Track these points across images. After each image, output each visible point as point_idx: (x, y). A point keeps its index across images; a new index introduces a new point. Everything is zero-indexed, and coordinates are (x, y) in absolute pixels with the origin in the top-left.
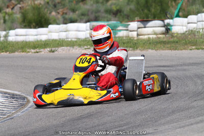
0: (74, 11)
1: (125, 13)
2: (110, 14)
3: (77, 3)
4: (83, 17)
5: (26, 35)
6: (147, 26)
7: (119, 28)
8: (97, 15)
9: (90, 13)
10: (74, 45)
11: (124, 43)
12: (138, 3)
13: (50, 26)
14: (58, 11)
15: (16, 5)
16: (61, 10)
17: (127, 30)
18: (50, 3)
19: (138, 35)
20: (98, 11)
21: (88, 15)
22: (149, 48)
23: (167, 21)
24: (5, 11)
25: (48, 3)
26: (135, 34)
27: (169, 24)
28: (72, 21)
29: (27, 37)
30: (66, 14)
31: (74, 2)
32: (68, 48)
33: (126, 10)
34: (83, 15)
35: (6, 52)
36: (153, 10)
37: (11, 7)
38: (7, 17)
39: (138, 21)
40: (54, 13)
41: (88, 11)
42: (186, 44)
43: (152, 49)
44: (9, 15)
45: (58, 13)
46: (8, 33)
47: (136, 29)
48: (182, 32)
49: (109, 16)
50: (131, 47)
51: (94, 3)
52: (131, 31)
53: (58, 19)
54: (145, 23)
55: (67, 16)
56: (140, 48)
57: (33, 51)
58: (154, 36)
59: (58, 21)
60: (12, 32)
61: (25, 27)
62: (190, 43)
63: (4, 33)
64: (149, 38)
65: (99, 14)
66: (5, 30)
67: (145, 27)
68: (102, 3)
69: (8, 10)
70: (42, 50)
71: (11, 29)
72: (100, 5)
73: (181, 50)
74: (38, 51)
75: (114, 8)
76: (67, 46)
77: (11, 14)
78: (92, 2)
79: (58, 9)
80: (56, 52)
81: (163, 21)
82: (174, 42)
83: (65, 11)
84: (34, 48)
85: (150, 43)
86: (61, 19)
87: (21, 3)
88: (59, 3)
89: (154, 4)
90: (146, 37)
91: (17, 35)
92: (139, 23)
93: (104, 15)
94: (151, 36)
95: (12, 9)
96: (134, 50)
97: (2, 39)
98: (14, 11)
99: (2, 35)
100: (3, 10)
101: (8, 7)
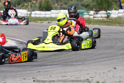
0: (66, 4)
2: (83, 7)
6: (99, 13)
7: (84, 14)
12: (97, 2)
13: (52, 11)
14: (58, 4)
16: (60, 3)
23: (108, 11)
26: (92, 17)
27: (109, 13)
28: (64, 9)
29: (40, 15)
30: (62, 5)
33: (92, 5)
36: (104, 6)
38: (33, 5)
39: (94, 11)
40: (56, 5)
42: (115, 23)
44: (34, 4)
46: (31, 13)
47: (93, 14)
48: (115, 17)
49: (83, 8)
50: (88, 23)
52: (90, 15)
53: (58, 7)
54: (97, 12)
55: (62, 6)
56: (92, 24)
57: (40, 22)
58: (101, 18)
59: (57, 8)
60: (33, 12)
61: (40, 10)
62: (117, 22)
63: (29, 13)
65: (78, 6)
66: (30, 11)
67: (97, 14)
69: (34, 2)
70: (44, 22)
71: (34, 10)
72: (79, 2)
73: (112, 26)
74: (42, 22)
75: (86, 4)
80: (51, 23)
81: (106, 11)
82: (109, 22)
83: (62, 4)
84: (41, 20)
85: (98, 22)
89: (105, 3)
90: (97, 18)
91: (35, 14)
92: (94, 12)
93: (80, 7)
94: (99, 18)
95: (36, 1)
96: (89, 24)
97: (28, 15)
98: (37, 2)
99: (28, 14)
100: (32, 1)
101: (34, 0)
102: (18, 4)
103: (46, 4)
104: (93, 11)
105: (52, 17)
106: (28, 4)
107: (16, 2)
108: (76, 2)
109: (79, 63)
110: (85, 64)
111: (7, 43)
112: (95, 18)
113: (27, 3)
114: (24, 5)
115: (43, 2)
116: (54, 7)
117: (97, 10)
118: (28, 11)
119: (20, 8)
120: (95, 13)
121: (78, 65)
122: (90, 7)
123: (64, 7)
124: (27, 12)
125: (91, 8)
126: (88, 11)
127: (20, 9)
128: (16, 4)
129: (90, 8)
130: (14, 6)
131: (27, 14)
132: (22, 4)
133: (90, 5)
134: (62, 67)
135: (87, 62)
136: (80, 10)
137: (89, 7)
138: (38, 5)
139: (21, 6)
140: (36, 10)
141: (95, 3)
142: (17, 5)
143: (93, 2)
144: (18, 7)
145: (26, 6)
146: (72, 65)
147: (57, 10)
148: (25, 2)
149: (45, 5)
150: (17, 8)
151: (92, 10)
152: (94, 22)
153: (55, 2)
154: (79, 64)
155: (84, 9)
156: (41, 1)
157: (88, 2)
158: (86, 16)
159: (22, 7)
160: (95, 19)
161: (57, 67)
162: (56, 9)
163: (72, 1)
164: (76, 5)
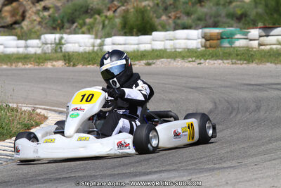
0: (188, 14)
2: (232, 19)
3: (194, 4)
4: (199, 22)
5: (124, 44)
6: (271, 34)
7: (236, 37)
8: (216, 20)
9: (207, 18)
10: (176, 57)
11: (237, 55)
13: (154, 33)
14: (170, 15)
15: (119, 7)
16: (173, 13)
17: (247, 39)
18: (160, 5)
19: (260, 45)
20: (218, 15)
21: (206, 20)
22: (268, 62)
24: (105, 14)
25: (158, 5)
26: (255, 44)
28: (185, 28)
29: (126, 46)
30: (179, 18)
31: (190, 3)
32: (169, 60)
33: (253, 13)
34: (199, 19)
35: (93, 64)
37: (113, 9)
38: (106, 22)
39: (260, 28)
40: (164, 18)
41: (206, 15)
43: (271, 63)
44: (109, 19)
45: (170, 17)
46: (103, 41)
47: (257, 37)
49: (232, 22)
50: (245, 60)
51: (214, 5)
52: (251, 40)
53: (169, 24)
54: (269, 30)
55: (179, 21)
56: (257, 61)
58: (279, 47)
59: (167, 27)
60: (108, 40)
61: (125, 34)
63: (98, 41)
64: (271, 49)
65: (219, 19)
66: (101, 38)
67: (267, 36)
68: (224, 5)
69: (110, 14)
70: (137, 62)
71: (109, 35)
72: (221, 7)
75: (239, 12)
76: (167, 58)
77: (111, 18)
78: (211, 4)
79: (170, 13)
80: (153, 66)
83: (178, 15)
85: (270, 55)
86: (172, 25)
87: (125, 4)
88: (171, 5)
90: (268, 47)
91: (114, 44)
92: (261, 31)
93: (225, 20)
94: (274, 47)
95: (114, 11)
96: (249, 63)
97: (96, 48)
98: (117, 14)
99: (96, 44)
100: (103, 12)
101: (109, 9)
102: (68, 21)
103: (139, 19)
104: (256, 28)
105: (156, 50)
106: (96, 19)
107: (63, 17)
108: (214, 9)
109: (229, 164)
110: (246, 165)
111: (48, 121)
112: (263, 47)
113: (91, 18)
114: (84, 24)
115: (132, 14)
116: (160, 24)
117: (267, 26)
118: (96, 38)
119: (75, 30)
120: (263, 34)
121: (227, 168)
122: (248, 19)
123: (183, 21)
124: (92, 41)
125: (252, 20)
126: (245, 29)
127: (75, 33)
128: (65, 20)
129: (249, 23)
130: (61, 26)
131: (94, 46)
132: (81, 21)
133: (249, 13)
134: (188, 176)
135: (251, 160)
136: (225, 27)
137: (246, 20)
138: (118, 21)
139: (76, 27)
140: (115, 35)
141: (260, 10)
142: (67, 25)
143: (256, 7)
144: (70, 28)
145: (90, 24)
146: (213, 169)
147: (167, 31)
148: (87, 16)
149: (137, 20)
150: (68, 31)
151: (254, 26)
152: (261, 57)
153: (161, 11)
154: (230, 167)
155: (235, 25)
156: (127, 11)
157: (243, 8)
158: (240, 43)
159: (79, 27)
160: (263, 50)
161: (175, 177)
162: (164, 29)
163: (201, 6)
164: (215, 17)
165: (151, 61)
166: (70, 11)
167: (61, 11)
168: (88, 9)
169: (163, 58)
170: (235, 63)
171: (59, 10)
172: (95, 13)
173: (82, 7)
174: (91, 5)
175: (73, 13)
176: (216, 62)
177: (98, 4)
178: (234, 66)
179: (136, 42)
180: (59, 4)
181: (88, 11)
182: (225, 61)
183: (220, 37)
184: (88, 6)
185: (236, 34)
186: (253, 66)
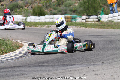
0: (55, 9)
1: (78, 11)
3: (57, 6)
5: (35, 19)
7: (77, 18)
8: (66, 12)
11: (81, 25)
12: (84, 7)
15: (29, 6)
16: (49, 9)
17: (81, 19)
19: (86, 21)
21: (62, 12)
22: (92, 28)
24: (24, 8)
27: (100, 17)
30: (52, 10)
31: (55, 6)
34: (60, 11)
40: (46, 10)
41: (62, 9)
44: (26, 10)
45: (48, 10)
46: (27, 18)
47: (85, 19)
51: (64, 6)
52: (83, 20)
54: (89, 16)
55: (52, 12)
57: (40, 26)
59: (48, 14)
60: (29, 18)
61: (34, 16)
64: (91, 23)
67: (89, 18)
69: (26, 8)
70: (44, 26)
72: (67, 7)
74: (42, 26)
88: (48, 6)
90: (90, 22)
91: (31, 19)
93: (69, 12)
94: (92, 22)
95: (28, 7)
96: (85, 28)
99: (24, 19)
101: (26, 6)
102: (11, 10)
106: (21, 10)
113: (19, 9)
124: (22, 17)
131: (23, 20)
139: (14, 12)
141: (82, 9)
145: (19, 12)
153: (45, 8)
158: (79, 20)
163: (60, 7)
164: (65, 11)
165: (49, 26)
166: (11, 6)
167: (8, 6)
168: (18, 6)
169: (53, 25)
170: (80, 28)
171: (7, 6)
172: (21, 8)
173: (16, 5)
174: (19, 5)
175: (12, 7)
176: (73, 27)
177: (22, 4)
178: (80, 29)
179: (39, 19)
180: (7, 4)
181: (18, 7)
182: (76, 27)
183: (72, 18)
184: (18, 5)
185: (77, 17)
186: (87, 29)
